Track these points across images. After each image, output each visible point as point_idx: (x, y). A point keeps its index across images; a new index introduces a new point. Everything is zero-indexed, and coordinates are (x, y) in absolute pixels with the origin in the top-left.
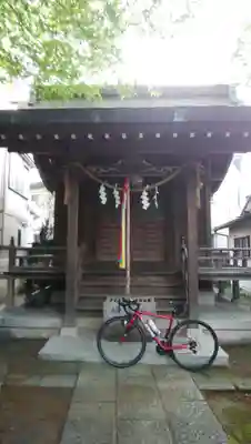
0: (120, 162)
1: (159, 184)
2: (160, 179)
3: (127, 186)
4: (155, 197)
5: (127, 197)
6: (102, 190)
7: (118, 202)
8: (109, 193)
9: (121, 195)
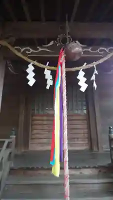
0: (52, 43)
1: (98, 63)
2: (96, 59)
3: (62, 60)
4: (93, 78)
5: (62, 71)
6: (30, 69)
7: (50, 83)
8: (39, 73)
9: (54, 74)
